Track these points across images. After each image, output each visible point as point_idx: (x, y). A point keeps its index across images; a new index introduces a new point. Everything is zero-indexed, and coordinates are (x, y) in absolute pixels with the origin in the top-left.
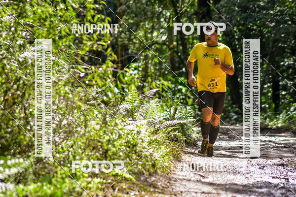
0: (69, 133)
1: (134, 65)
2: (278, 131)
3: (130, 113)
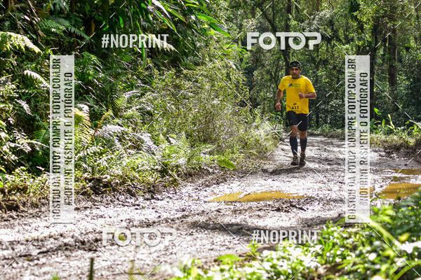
0: (231, 135)
1: (259, 107)
2: (318, 135)
3: (257, 127)
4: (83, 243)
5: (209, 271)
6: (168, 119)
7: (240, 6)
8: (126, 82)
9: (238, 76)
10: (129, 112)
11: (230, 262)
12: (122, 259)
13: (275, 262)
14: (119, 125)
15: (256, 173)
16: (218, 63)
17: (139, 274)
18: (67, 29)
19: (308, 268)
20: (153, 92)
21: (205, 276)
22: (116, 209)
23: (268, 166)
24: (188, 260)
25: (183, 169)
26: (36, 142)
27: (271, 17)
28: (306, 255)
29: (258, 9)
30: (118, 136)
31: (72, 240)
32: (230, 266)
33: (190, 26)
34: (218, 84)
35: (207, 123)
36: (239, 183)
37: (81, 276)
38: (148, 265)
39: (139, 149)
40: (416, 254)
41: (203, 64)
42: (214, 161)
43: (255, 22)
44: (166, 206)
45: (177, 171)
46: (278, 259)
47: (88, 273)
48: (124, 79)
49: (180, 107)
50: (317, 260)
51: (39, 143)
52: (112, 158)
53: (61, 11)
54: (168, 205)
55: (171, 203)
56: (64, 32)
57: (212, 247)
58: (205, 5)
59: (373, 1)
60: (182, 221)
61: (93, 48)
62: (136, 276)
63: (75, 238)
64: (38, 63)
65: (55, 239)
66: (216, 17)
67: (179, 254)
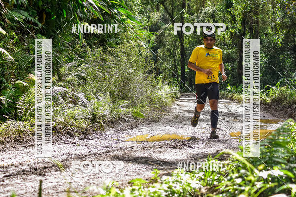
4: (36, 170)
5: (124, 190)
6: (97, 82)
7: (149, 3)
8: (67, 56)
9: (147, 53)
10: (70, 78)
11: (139, 184)
12: (63, 181)
13: (171, 184)
14: (62, 86)
15: (159, 121)
16: (133, 43)
17: (75, 192)
18: (26, 18)
19: (194, 189)
20: (87, 63)
21: (121, 194)
22: (59, 146)
23: (167, 117)
24: (110, 182)
25: (107, 118)
26: (3, 98)
27: (170, 11)
28: (193, 179)
29: (162, 6)
30: (61, 94)
31: (28, 167)
32: (139, 187)
33: (113, 17)
34: (133, 58)
35: (125, 85)
36: (147, 128)
37: (34, 193)
38: (82, 186)
39: (76, 104)
40: (270, 179)
41: (122, 43)
42: (129, 112)
43: (158, 14)
44: (94, 144)
45: (103, 120)
46: (173, 182)
47: (38, 191)
48: (66, 54)
49: (106, 74)
50: (200, 183)
51: (5, 99)
52: (57, 110)
53: (22, 5)
54: (96, 144)
55: (98, 142)
56: (24, 20)
57: (127, 173)
58: (124, 2)
59: (243, 1)
60: (106, 155)
61: (44, 31)
62: (73, 194)
63: (30, 166)
64: (5, 42)
65: (16, 167)
66: (132, 10)
67: (104, 178)
